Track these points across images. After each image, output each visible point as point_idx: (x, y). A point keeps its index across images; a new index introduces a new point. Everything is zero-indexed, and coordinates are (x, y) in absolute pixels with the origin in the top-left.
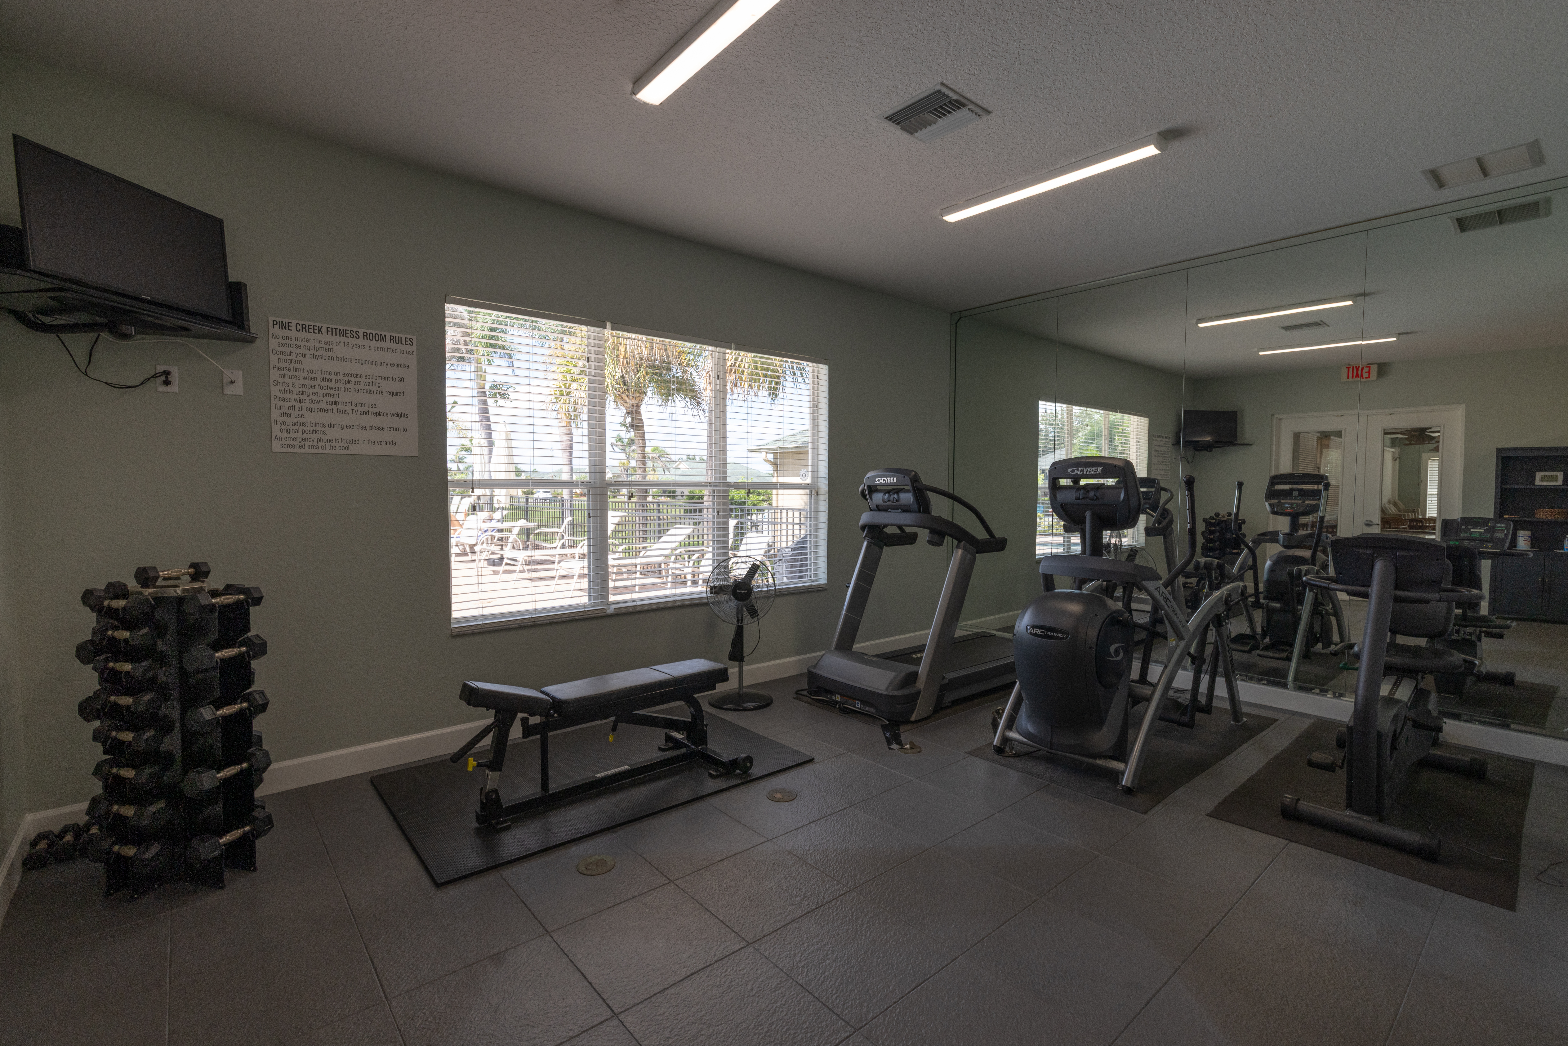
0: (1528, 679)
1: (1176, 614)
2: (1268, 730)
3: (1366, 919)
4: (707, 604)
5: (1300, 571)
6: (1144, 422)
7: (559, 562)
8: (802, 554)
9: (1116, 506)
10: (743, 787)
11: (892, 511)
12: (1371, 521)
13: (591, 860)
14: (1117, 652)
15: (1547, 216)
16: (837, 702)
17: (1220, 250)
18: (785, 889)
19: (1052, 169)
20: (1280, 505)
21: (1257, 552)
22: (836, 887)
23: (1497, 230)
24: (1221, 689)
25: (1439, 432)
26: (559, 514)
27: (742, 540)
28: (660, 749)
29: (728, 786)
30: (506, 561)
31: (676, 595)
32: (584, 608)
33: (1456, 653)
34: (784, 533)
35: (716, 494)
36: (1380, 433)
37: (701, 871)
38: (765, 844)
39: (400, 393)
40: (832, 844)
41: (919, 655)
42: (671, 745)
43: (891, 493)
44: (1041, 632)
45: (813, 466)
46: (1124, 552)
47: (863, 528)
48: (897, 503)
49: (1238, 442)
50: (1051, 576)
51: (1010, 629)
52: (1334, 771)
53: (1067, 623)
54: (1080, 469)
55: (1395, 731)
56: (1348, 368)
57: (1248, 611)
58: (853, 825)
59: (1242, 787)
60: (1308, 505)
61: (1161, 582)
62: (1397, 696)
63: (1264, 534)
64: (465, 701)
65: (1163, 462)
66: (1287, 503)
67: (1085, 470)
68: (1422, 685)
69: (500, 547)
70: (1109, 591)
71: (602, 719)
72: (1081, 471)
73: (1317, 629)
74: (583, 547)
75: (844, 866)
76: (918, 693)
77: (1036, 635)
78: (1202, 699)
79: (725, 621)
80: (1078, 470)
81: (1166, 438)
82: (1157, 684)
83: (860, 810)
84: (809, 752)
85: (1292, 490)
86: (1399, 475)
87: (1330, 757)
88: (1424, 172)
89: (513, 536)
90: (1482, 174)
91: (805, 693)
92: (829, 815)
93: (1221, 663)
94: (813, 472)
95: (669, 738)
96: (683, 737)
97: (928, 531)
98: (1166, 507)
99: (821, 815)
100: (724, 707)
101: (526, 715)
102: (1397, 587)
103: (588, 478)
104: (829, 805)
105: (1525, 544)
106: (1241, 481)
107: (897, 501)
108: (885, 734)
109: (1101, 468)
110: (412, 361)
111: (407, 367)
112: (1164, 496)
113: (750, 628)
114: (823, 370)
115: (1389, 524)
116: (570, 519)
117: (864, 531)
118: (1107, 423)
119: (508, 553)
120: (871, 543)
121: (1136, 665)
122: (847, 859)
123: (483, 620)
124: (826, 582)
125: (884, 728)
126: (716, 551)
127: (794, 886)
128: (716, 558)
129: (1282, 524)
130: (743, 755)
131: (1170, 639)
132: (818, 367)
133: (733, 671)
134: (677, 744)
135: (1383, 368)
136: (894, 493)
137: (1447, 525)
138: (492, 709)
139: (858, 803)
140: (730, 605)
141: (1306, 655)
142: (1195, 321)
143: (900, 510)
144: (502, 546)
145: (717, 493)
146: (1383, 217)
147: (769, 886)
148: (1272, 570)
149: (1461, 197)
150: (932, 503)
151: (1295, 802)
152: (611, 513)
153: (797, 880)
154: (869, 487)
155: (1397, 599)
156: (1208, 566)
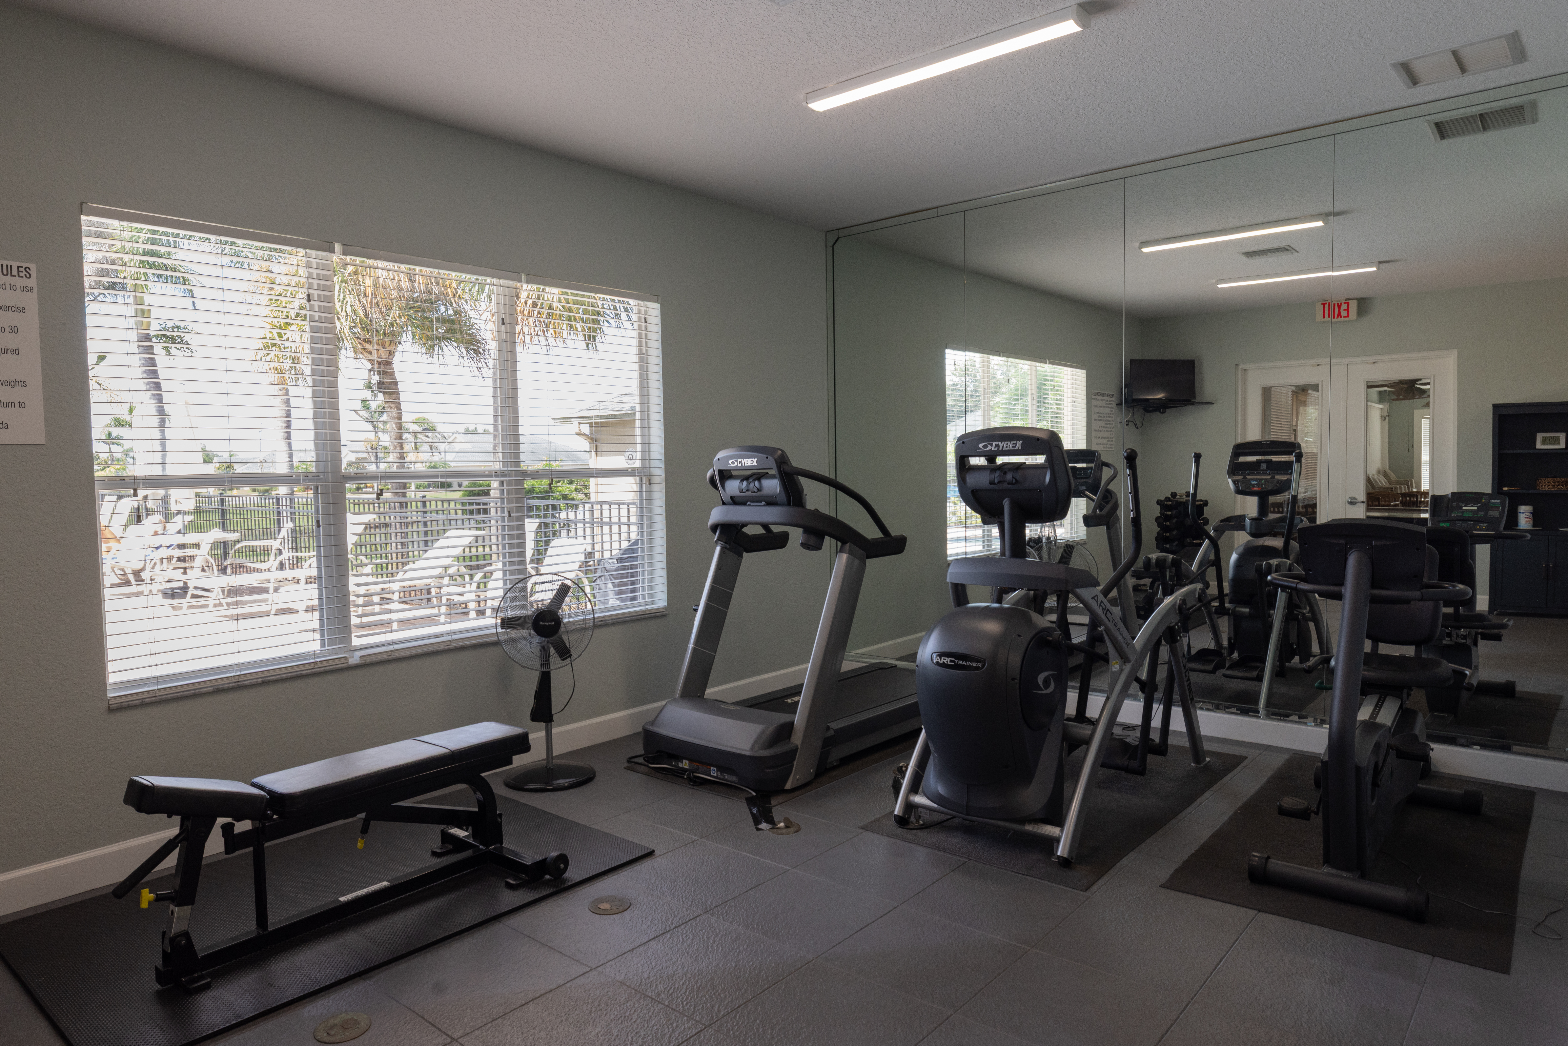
0: (1530, 689)
1: (1118, 629)
2: (1235, 772)
3: (1344, 1001)
4: (496, 643)
5: (1269, 565)
6: (1080, 375)
7: (276, 590)
8: (632, 567)
9: (1040, 491)
10: (554, 898)
11: (752, 504)
12: (1355, 499)
13: (335, 1022)
14: (1046, 682)
15: (1533, 123)
16: (685, 770)
17: (1163, 155)
18: (615, 1034)
19: (948, 45)
20: (1246, 482)
21: (1220, 543)
22: (686, 1025)
23: (1480, 138)
24: (1178, 723)
25: (1428, 384)
26: (273, 517)
27: (546, 550)
28: (434, 854)
29: (533, 898)
30: (191, 591)
31: (451, 633)
32: (315, 658)
33: (1444, 662)
34: (606, 538)
35: (505, 487)
36: (1362, 387)
37: (496, 1022)
38: (587, 975)
39: (12, 350)
40: (680, 967)
41: (796, 699)
42: (450, 847)
43: (751, 480)
44: (951, 661)
45: (643, 443)
46: (1060, 547)
47: (714, 528)
48: (759, 493)
49: (1197, 400)
50: (963, 586)
51: (912, 657)
52: (1308, 819)
53: (982, 648)
54: (994, 444)
55: (1376, 764)
56: (1324, 304)
57: (1211, 620)
58: (708, 938)
59: (1204, 847)
60: (1278, 481)
61: (1099, 588)
62: (1379, 720)
63: (1228, 519)
64: (133, 806)
65: (1106, 427)
66: (1254, 479)
67: (1001, 445)
68: (1408, 704)
69: (182, 571)
70: (1037, 603)
71: (345, 818)
72: (996, 446)
73: (1293, 638)
74: (310, 568)
75: (697, 996)
76: (794, 752)
77: (943, 665)
78: (1155, 736)
79: (524, 667)
80: (991, 445)
81: (1109, 395)
82: (1098, 720)
83: (719, 917)
84: (648, 843)
85: (1259, 462)
86: (1389, 438)
87: (1304, 802)
88: (1394, 65)
89: (202, 555)
90: (1459, 71)
91: (641, 760)
92: (675, 928)
93: (1176, 688)
94: (643, 452)
95: (447, 838)
96: (466, 834)
97: (801, 530)
98: (1109, 487)
99: (665, 928)
100: (526, 787)
101: (229, 820)
102: (1374, 585)
103: (314, 469)
104: (676, 913)
105: (1527, 521)
106: (1198, 452)
107: (759, 490)
108: (750, 810)
109: (1021, 442)
110: (31, 301)
111: (23, 310)
112: (1106, 473)
113: (560, 676)
114: (654, 309)
115: (1378, 500)
116: (291, 525)
117: (715, 533)
118: (1034, 377)
119: (195, 578)
120: (726, 548)
121: (1072, 697)
122: (700, 986)
123: (158, 683)
124: (666, 604)
125: (750, 801)
126: (508, 568)
127: (629, 1029)
128: (508, 577)
129: (1249, 506)
130: (554, 854)
131: (1113, 662)
132: (646, 306)
133: (537, 736)
134: (458, 845)
135: (1364, 305)
136: (754, 480)
137: (1437, 501)
138: (177, 814)
139: (715, 907)
140: (531, 642)
141: (1280, 673)
142: (1138, 244)
143: (763, 503)
144: (185, 568)
145: (508, 485)
146: (1352, 119)
147: (593, 1033)
148: (1239, 565)
149: (1438, 97)
150: (805, 492)
151: (1264, 861)
152: (350, 518)
153: (633, 1021)
154: (721, 472)
155: (1374, 600)
156: (1160, 563)
